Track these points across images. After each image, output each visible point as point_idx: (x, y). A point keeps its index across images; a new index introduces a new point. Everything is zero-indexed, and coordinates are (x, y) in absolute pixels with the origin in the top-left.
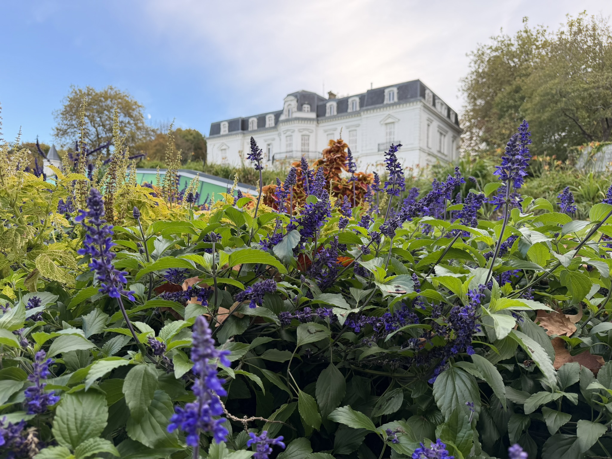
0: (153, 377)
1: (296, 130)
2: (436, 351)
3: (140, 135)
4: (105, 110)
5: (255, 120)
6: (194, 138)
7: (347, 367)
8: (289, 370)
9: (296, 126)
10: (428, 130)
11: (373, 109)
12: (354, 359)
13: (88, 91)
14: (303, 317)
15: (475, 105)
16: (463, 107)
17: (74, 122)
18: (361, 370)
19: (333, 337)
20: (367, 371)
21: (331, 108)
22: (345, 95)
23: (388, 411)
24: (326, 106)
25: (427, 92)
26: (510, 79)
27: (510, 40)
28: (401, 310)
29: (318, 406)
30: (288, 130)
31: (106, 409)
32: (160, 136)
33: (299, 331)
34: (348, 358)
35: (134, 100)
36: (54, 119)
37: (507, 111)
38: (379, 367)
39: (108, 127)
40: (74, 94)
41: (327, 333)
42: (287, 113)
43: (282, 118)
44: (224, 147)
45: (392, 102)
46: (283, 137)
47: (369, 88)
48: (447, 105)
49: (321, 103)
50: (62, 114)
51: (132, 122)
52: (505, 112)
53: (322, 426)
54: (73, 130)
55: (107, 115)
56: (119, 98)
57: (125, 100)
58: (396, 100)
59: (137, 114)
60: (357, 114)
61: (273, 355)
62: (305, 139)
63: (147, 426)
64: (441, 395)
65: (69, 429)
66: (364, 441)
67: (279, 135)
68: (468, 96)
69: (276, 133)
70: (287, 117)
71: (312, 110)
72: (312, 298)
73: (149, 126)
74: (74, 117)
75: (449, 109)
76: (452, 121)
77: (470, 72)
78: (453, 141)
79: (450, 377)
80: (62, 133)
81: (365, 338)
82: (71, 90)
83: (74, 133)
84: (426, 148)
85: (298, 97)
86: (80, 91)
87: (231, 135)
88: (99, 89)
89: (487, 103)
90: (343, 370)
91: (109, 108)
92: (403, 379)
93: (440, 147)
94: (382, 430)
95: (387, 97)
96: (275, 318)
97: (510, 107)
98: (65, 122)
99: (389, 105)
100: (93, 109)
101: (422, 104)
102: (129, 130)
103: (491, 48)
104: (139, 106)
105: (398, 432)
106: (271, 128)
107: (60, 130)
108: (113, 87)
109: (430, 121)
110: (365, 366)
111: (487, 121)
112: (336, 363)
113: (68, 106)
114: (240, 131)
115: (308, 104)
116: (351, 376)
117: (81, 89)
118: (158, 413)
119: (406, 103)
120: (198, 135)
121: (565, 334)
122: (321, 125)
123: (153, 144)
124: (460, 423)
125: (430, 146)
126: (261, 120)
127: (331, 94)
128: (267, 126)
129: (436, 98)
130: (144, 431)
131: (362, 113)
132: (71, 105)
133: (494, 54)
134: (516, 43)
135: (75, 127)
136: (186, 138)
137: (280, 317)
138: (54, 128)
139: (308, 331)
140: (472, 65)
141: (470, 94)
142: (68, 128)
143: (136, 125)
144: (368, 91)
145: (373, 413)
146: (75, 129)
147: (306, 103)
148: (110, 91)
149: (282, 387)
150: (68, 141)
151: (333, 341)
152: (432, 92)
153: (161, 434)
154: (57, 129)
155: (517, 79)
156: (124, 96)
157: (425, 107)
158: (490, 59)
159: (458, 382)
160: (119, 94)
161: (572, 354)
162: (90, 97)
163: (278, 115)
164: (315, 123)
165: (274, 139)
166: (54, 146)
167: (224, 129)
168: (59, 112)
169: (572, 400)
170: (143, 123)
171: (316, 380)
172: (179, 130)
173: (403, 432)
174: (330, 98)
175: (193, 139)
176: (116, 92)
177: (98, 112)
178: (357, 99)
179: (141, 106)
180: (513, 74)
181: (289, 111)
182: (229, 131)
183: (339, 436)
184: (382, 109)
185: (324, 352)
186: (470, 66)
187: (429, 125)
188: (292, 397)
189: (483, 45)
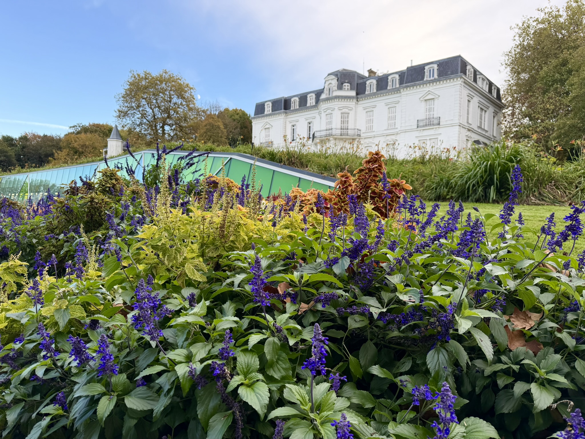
0: (278, 344)
1: (336, 108)
2: (431, 336)
3: (191, 115)
4: (160, 92)
5: (297, 99)
6: (240, 117)
7: (379, 342)
8: (343, 343)
9: (336, 104)
10: (468, 106)
11: (413, 86)
12: (383, 338)
13: (146, 76)
14: (351, 312)
15: (519, 79)
16: (505, 81)
17: (133, 105)
18: (388, 345)
19: (370, 324)
20: (392, 345)
21: (371, 85)
22: (385, 72)
23: (403, 370)
24: (366, 84)
25: (468, 67)
26: (557, 51)
27: (558, 11)
28: (412, 311)
29: (361, 365)
30: (328, 109)
31: (258, 359)
32: (210, 116)
33: (349, 320)
34: (379, 337)
35: (186, 82)
36: (117, 102)
37: (552, 85)
38: (399, 344)
39: (163, 108)
40: (133, 79)
41: (366, 322)
42: (328, 92)
43: (323, 96)
44: (267, 126)
45: (432, 78)
46: (323, 115)
47: (410, 65)
48: (488, 80)
49: (361, 81)
50: (123, 97)
51: (184, 103)
52: (550, 86)
53: (363, 377)
54: (132, 112)
55: (162, 97)
56: (173, 81)
57: (178, 83)
58: (436, 76)
59: (189, 95)
60: (396, 91)
61: (333, 333)
62: (345, 117)
63: (276, 369)
64: (431, 362)
65: (243, 368)
66: (388, 388)
67: (320, 113)
68: (511, 70)
69: (317, 111)
70: (328, 96)
71: (352, 89)
72: (357, 299)
73: (200, 107)
74: (133, 100)
75: (491, 84)
76: (493, 97)
77: (514, 46)
78: (494, 117)
79: (436, 352)
80: (123, 114)
81: (391, 326)
82: (131, 75)
83: (133, 114)
84: (466, 124)
85: (339, 76)
86: (138, 75)
87: (275, 114)
88: (155, 73)
89: (532, 76)
90: (376, 344)
91: (163, 91)
92: (414, 352)
93: (481, 123)
94: (397, 380)
95: (427, 74)
96: (334, 312)
97: (555, 81)
98: (126, 104)
99: (430, 82)
100: (150, 92)
101: (462, 80)
102: (182, 110)
103: (537, 20)
104: (191, 88)
105: (406, 381)
106: (312, 107)
107: (122, 112)
108: (167, 71)
109: (470, 97)
110: (390, 343)
111: (531, 96)
112: (371, 340)
113: (128, 90)
114: (283, 110)
115: (347, 83)
116: (381, 348)
117: (139, 73)
118: (280, 362)
119: (446, 80)
120: (244, 114)
121: (524, 328)
122: (360, 103)
123: (204, 124)
124: (439, 377)
125: (470, 122)
126: (303, 99)
127: (371, 72)
128: (308, 105)
129: (477, 73)
130: (275, 372)
131: (402, 90)
132: (130, 88)
133: (541, 26)
134: (565, 14)
135: (134, 109)
136: (233, 117)
137: (337, 311)
138: (116, 110)
139: (355, 320)
140: (517, 38)
141: (512, 68)
142: (129, 110)
143: (188, 106)
144: (408, 68)
145: (394, 370)
146: (135, 111)
147: (347, 81)
148: (164, 74)
149: (339, 352)
150: (128, 122)
151: (370, 326)
152: (473, 67)
153: (284, 373)
154: (119, 111)
155: (565, 51)
156: (177, 79)
157: (465, 82)
158: (536, 31)
159: (441, 355)
160: (173, 77)
161: (526, 341)
162: (147, 81)
163: (318, 94)
164: (355, 100)
165: (314, 118)
166: (116, 126)
167: (268, 109)
168: (121, 96)
169: (516, 369)
170: (194, 104)
171: (359, 349)
172: (227, 110)
173: (409, 382)
174: (369, 76)
175: (239, 119)
176: (170, 75)
177: (154, 94)
178: (397, 76)
179: (192, 88)
180: (560, 46)
181: (330, 89)
182: (272, 111)
183: (373, 384)
184: (422, 86)
185: (363, 332)
186: (514, 40)
187: (469, 101)
188: (345, 359)
189: (529, 17)
